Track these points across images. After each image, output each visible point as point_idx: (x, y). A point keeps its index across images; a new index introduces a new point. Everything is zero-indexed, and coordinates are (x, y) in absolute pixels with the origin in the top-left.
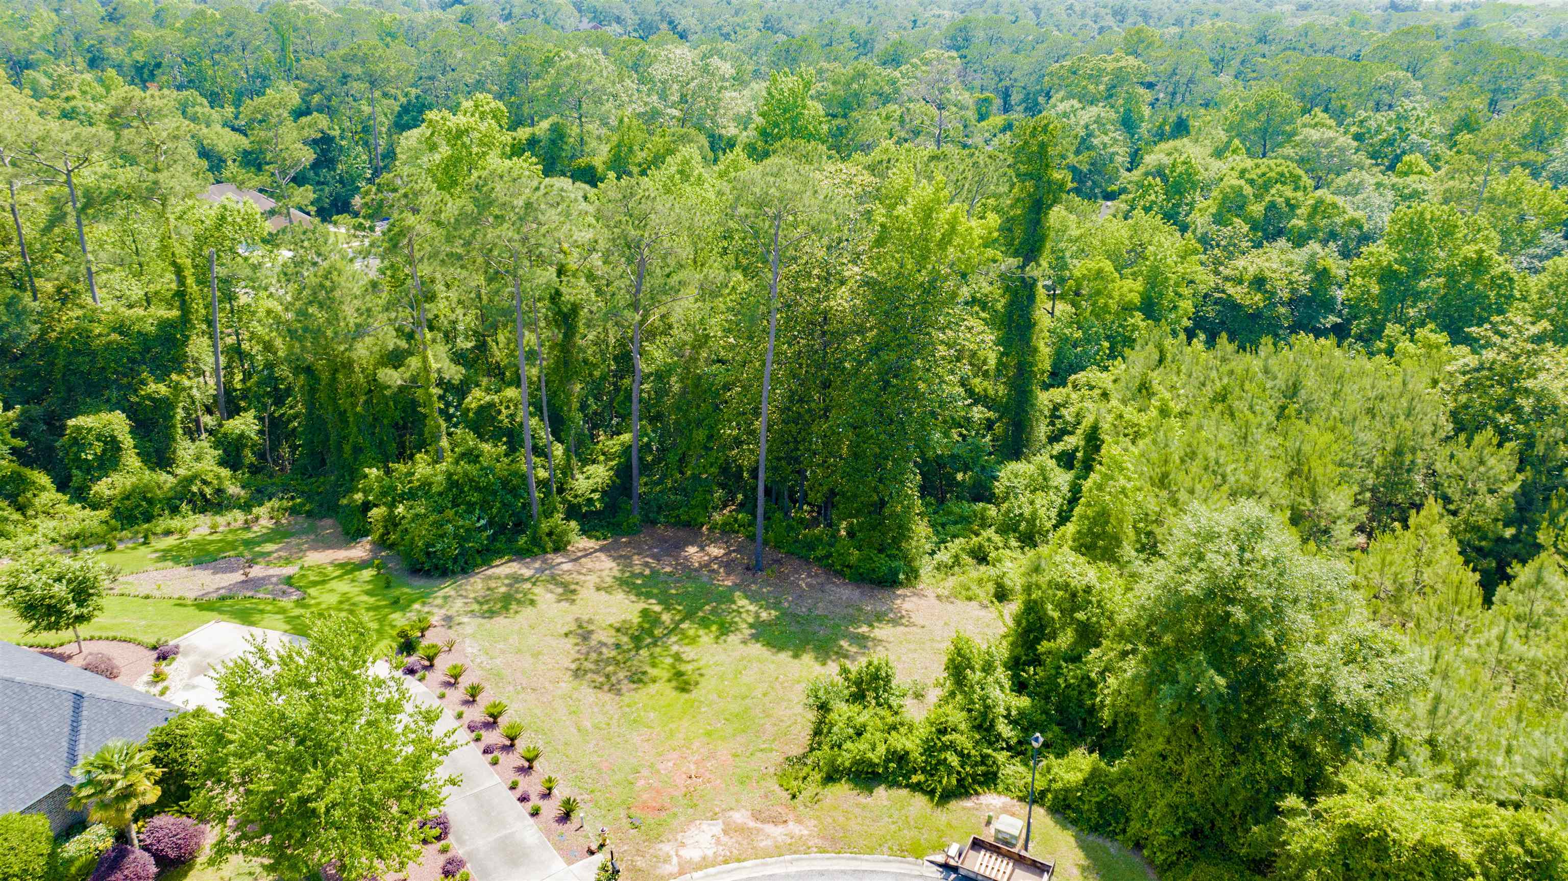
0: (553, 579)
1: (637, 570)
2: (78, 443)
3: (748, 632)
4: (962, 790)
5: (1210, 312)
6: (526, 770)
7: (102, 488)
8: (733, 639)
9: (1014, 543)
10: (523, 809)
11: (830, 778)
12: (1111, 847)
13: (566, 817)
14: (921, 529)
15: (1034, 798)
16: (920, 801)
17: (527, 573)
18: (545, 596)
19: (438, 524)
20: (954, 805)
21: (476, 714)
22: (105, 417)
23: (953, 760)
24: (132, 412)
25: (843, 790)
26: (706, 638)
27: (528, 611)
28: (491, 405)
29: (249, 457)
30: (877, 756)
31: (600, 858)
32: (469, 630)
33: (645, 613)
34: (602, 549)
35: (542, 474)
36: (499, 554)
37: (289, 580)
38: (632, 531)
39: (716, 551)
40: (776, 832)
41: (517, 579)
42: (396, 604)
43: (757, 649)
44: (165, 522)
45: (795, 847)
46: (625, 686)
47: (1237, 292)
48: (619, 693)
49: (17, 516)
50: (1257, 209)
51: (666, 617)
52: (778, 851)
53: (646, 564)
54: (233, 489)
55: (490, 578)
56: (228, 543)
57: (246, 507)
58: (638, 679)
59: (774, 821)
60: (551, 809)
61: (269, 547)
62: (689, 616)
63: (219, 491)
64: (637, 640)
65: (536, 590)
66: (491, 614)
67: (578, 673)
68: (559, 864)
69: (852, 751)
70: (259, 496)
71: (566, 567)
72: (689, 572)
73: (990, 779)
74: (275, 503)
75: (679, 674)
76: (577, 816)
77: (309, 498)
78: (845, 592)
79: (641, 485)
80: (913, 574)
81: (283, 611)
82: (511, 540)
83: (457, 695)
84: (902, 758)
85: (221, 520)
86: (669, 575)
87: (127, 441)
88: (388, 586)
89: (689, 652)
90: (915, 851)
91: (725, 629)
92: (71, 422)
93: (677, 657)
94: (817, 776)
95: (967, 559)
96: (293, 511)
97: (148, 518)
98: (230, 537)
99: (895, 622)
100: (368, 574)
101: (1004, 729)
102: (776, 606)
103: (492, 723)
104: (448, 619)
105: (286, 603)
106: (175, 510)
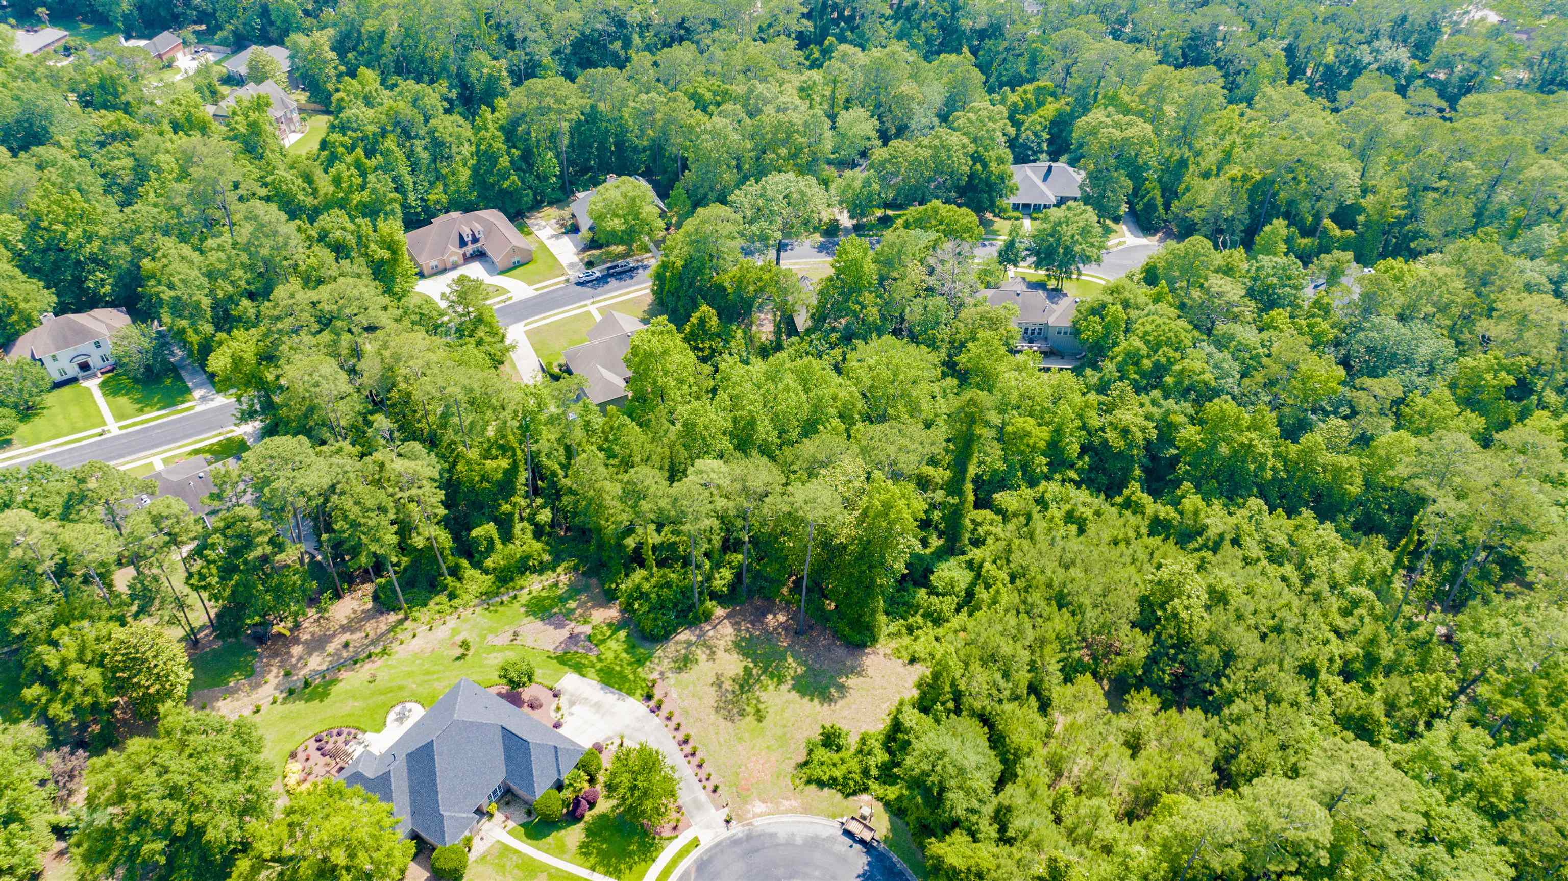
0: (705, 644)
1: (743, 633)
2: (476, 541)
3: (791, 683)
4: (855, 793)
5: (1096, 441)
6: (700, 766)
7: (489, 563)
8: (784, 688)
9: (929, 624)
10: (700, 785)
11: (809, 782)
12: (900, 822)
13: (715, 791)
14: (882, 618)
15: (879, 799)
16: (839, 795)
17: (693, 639)
18: (701, 654)
19: (655, 619)
20: (851, 798)
21: (680, 736)
22: (486, 527)
23: (852, 783)
24: (496, 520)
25: (813, 787)
26: (771, 685)
27: (695, 667)
28: (675, 543)
29: (548, 529)
30: (825, 778)
31: (726, 810)
32: (672, 681)
33: (746, 667)
34: (728, 617)
35: (700, 578)
36: (679, 624)
37: (589, 638)
38: (741, 604)
39: (782, 618)
40: (786, 803)
41: (689, 644)
42: (640, 662)
43: (794, 695)
44: (520, 582)
45: (793, 811)
46: (737, 717)
47: (1111, 436)
48: (733, 721)
49: (458, 585)
50: (1147, 363)
51: (754, 672)
52: (786, 812)
53: (747, 630)
54: (546, 558)
55: (677, 643)
56: (553, 599)
57: (554, 570)
58: (742, 713)
59: (787, 799)
60: (710, 787)
61: (572, 605)
62: (765, 671)
63: (541, 562)
64: (742, 687)
65: (699, 652)
66: (680, 670)
67: (717, 709)
68: (713, 810)
69: (818, 772)
70: (557, 560)
71: (711, 633)
72: (769, 636)
73: (866, 789)
74: (564, 564)
75: (758, 711)
76: (719, 791)
77: (581, 560)
78: (840, 651)
79: (747, 580)
80: (874, 640)
81: (593, 666)
82: (686, 616)
83: (672, 724)
84: (835, 780)
85: (544, 577)
86: (758, 637)
87: (496, 536)
88: (634, 647)
89: (764, 696)
90: (834, 817)
91: (781, 681)
92: (474, 533)
93: (759, 701)
94: (805, 779)
95: (904, 630)
96: (575, 568)
97: (512, 579)
98: (552, 595)
99: (859, 674)
100: (622, 634)
101: (874, 772)
102: (805, 663)
103: (686, 742)
104: (662, 673)
105: (592, 657)
106: (523, 573)
